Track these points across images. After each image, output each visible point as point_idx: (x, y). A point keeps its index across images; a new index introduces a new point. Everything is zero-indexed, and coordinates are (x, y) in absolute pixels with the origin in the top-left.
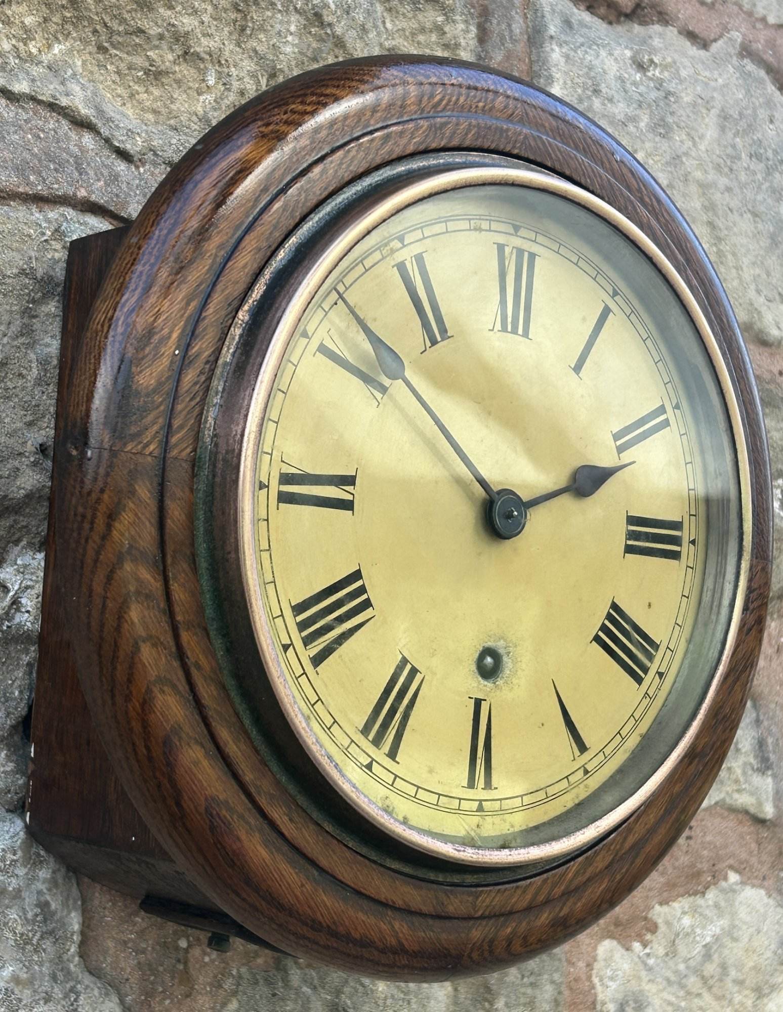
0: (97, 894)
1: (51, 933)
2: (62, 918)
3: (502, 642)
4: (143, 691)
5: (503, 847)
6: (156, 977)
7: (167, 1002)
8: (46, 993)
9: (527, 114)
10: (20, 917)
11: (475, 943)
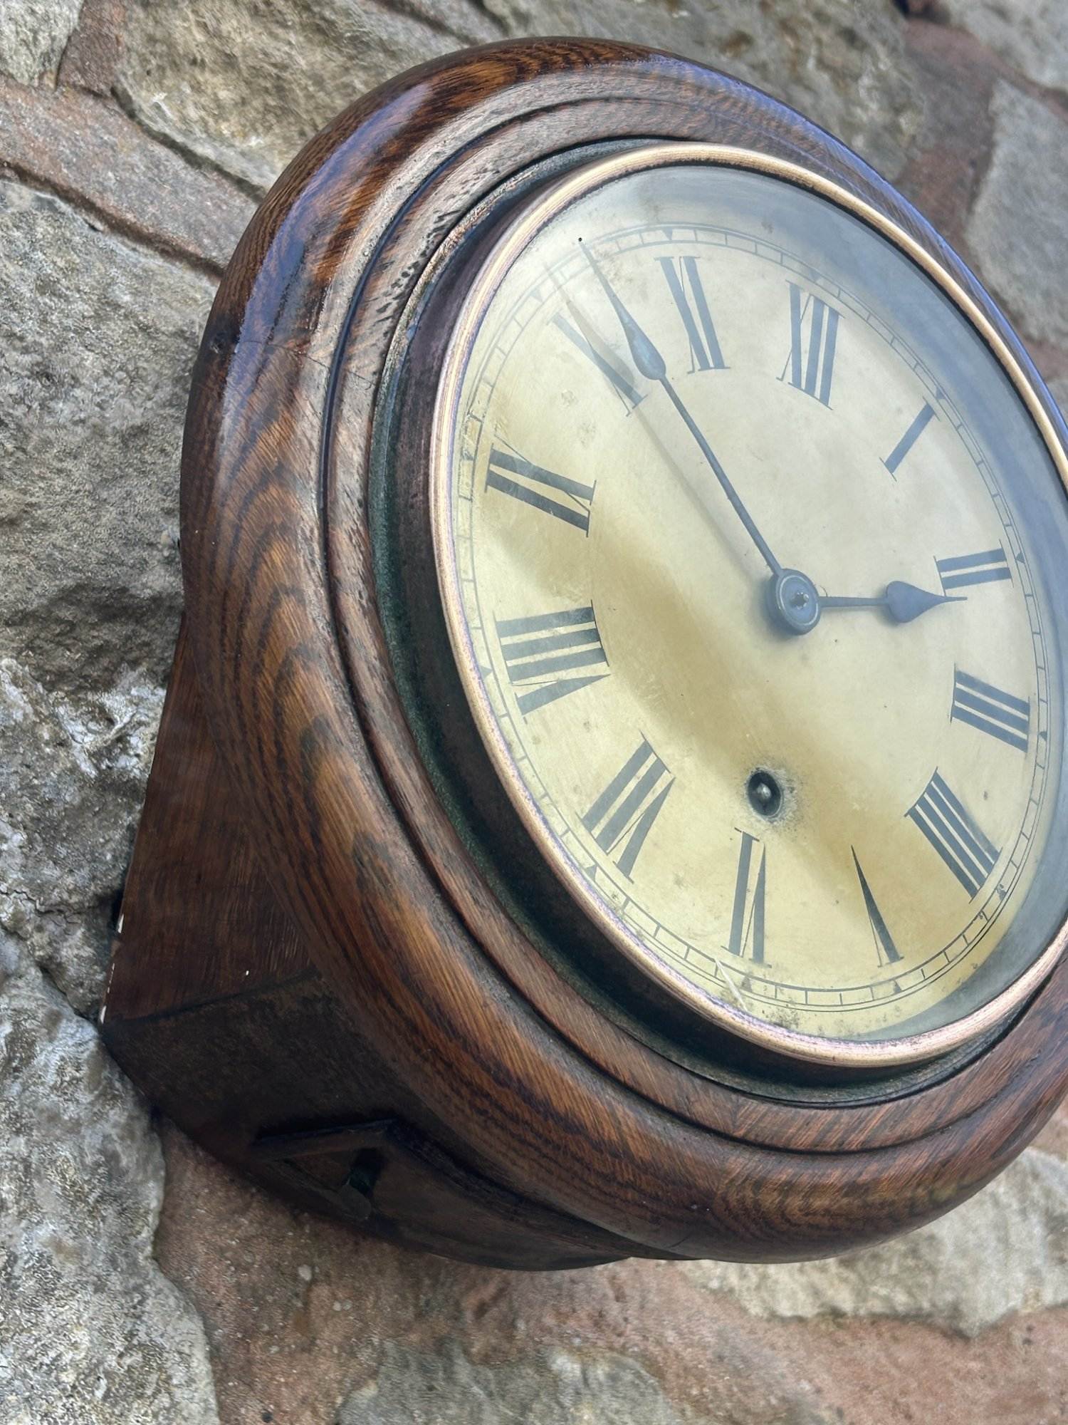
0: (189, 1174)
1: (116, 1198)
2: (132, 1183)
3: (783, 771)
4: (280, 661)
6: (261, 1309)
7: (274, 1349)
8: (99, 1277)
10: (75, 1158)
11: (732, 1180)
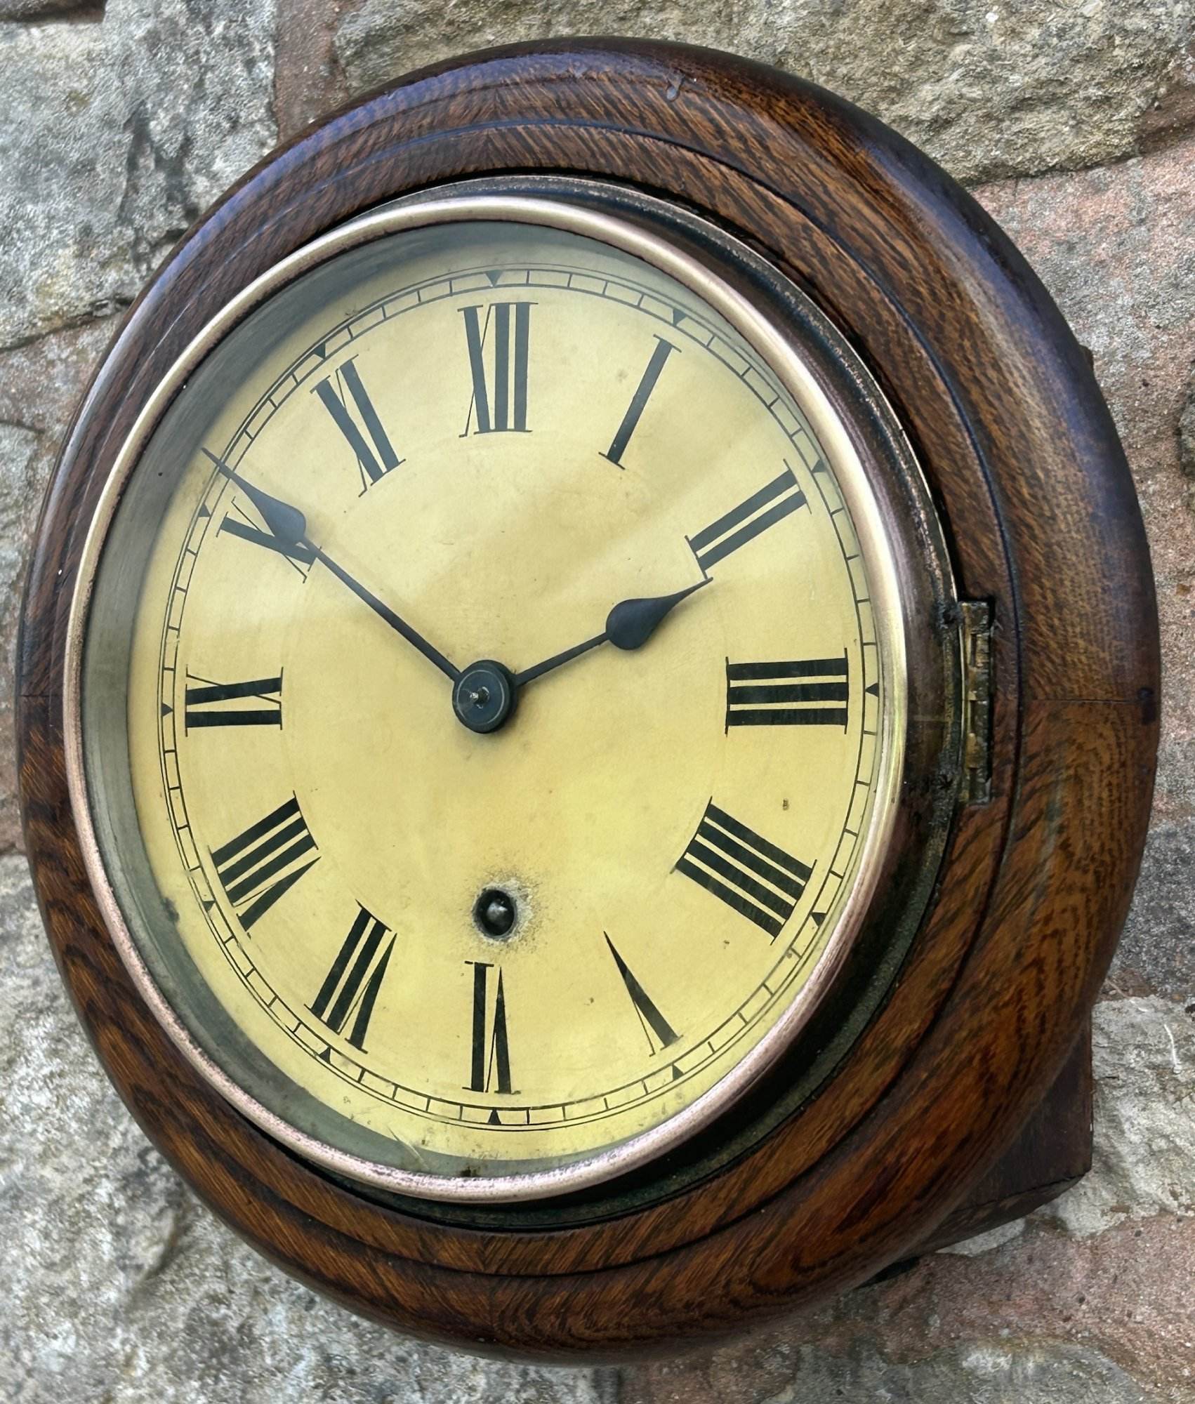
3: (513, 881)
5: (467, 1174)
9: (502, 102)
11: (503, 1312)
